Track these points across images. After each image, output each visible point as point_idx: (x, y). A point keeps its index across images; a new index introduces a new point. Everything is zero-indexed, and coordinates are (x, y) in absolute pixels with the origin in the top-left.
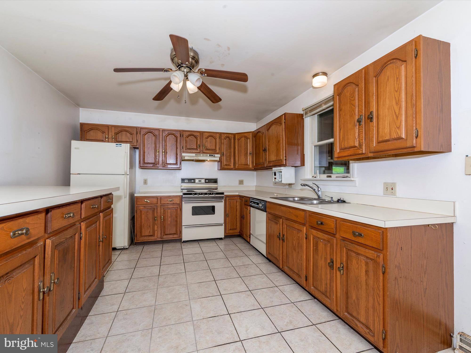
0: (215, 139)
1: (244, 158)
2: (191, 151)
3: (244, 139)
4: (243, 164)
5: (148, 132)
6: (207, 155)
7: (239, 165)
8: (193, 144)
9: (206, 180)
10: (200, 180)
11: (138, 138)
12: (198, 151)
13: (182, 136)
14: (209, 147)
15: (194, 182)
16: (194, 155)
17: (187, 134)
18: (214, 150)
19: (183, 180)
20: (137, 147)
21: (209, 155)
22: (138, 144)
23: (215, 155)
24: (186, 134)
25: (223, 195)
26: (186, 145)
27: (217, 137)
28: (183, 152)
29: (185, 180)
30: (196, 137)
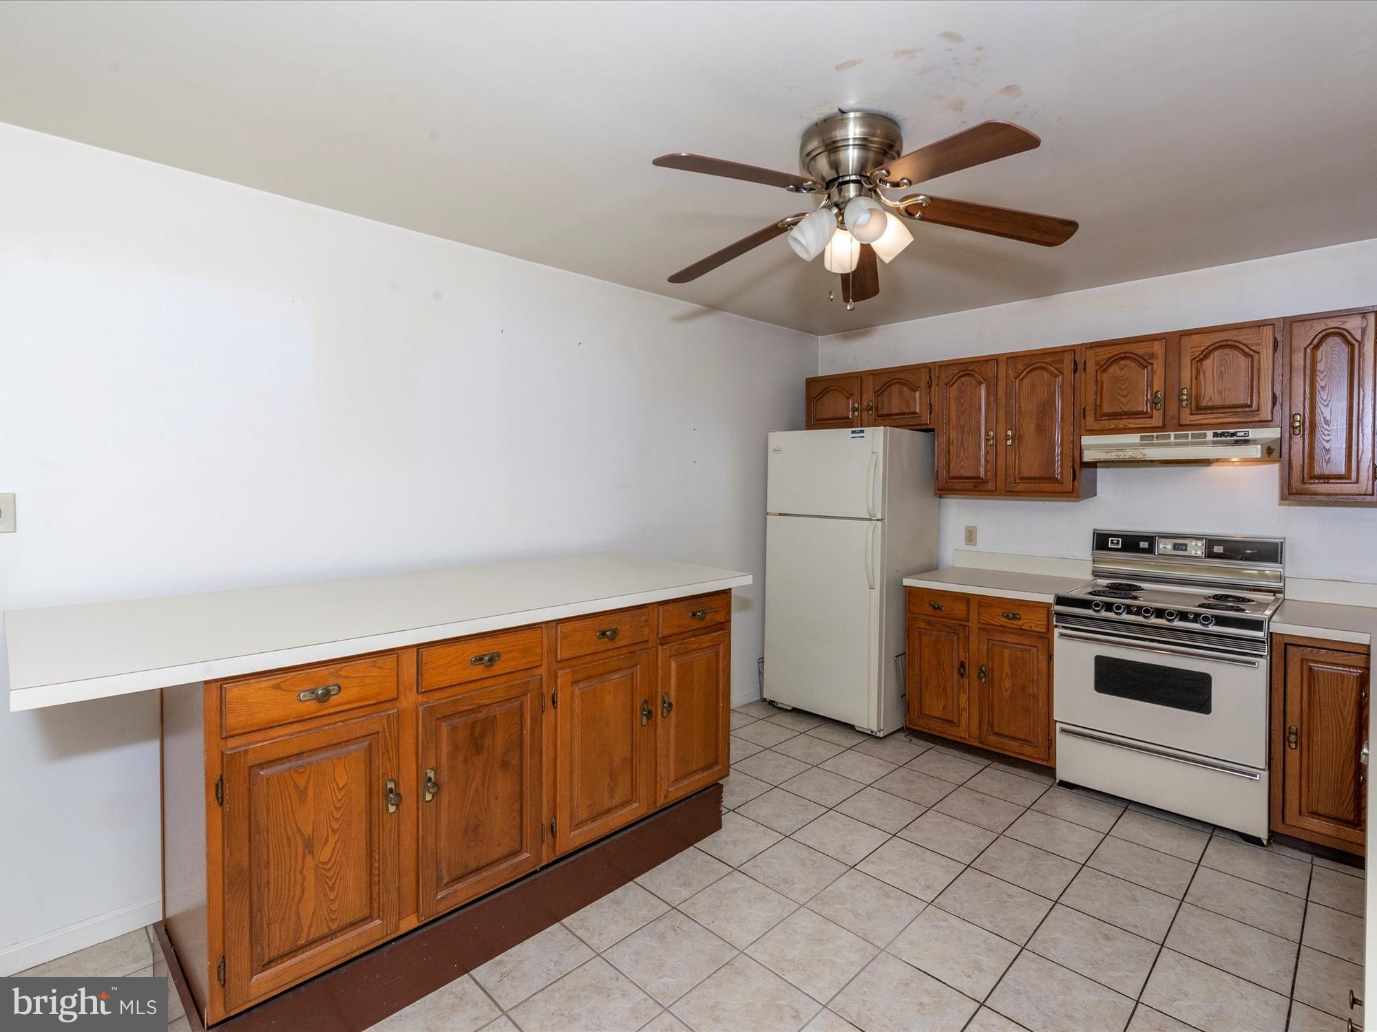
0: (1246, 354)
2: (1121, 423)
5: (962, 373)
6: (1205, 436)
8: (1128, 394)
9: (1210, 543)
10: (1182, 544)
11: (933, 398)
12: (1157, 421)
13: (1081, 366)
14: (1211, 399)
15: (1150, 550)
16: (1135, 438)
17: (1104, 357)
18: (1239, 410)
19: (1101, 541)
20: (929, 427)
21: (1216, 435)
22: (933, 419)
23: (1247, 434)
24: (1099, 358)
26: (1098, 403)
27: (1259, 344)
28: (1086, 431)
29: (1110, 539)
30: (1144, 362)
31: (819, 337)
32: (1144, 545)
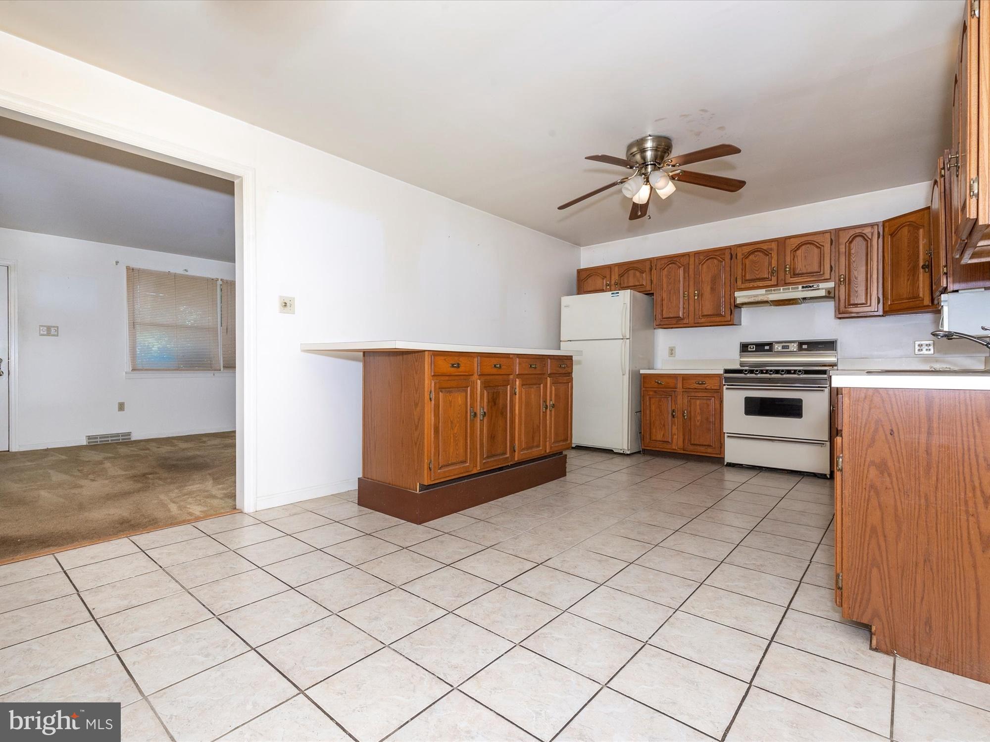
0: (817, 247)
1: (908, 280)
2: (755, 284)
3: (909, 231)
4: (905, 296)
5: (669, 263)
6: (798, 288)
7: (893, 301)
8: (759, 269)
9: (801, 344)
10: (786, 346)
11: (652, 277)
12: (774, 282)
13: (734, 256)
14: (800, 269)
15: (770, 350)
16: (763, 291)
17: (747, 251)
18: (815, 274)
19: (745, 348)
20: (651, 292)
21: (803, 287)
22: (653, 288)
23: (816, 286)
24: (743, 252)
26: (743, 274)
27: (823, 242)
28: (737, 289)
29: (749, 347)
30: (766, 253)
31: (582, 248)
32: (767, 348)
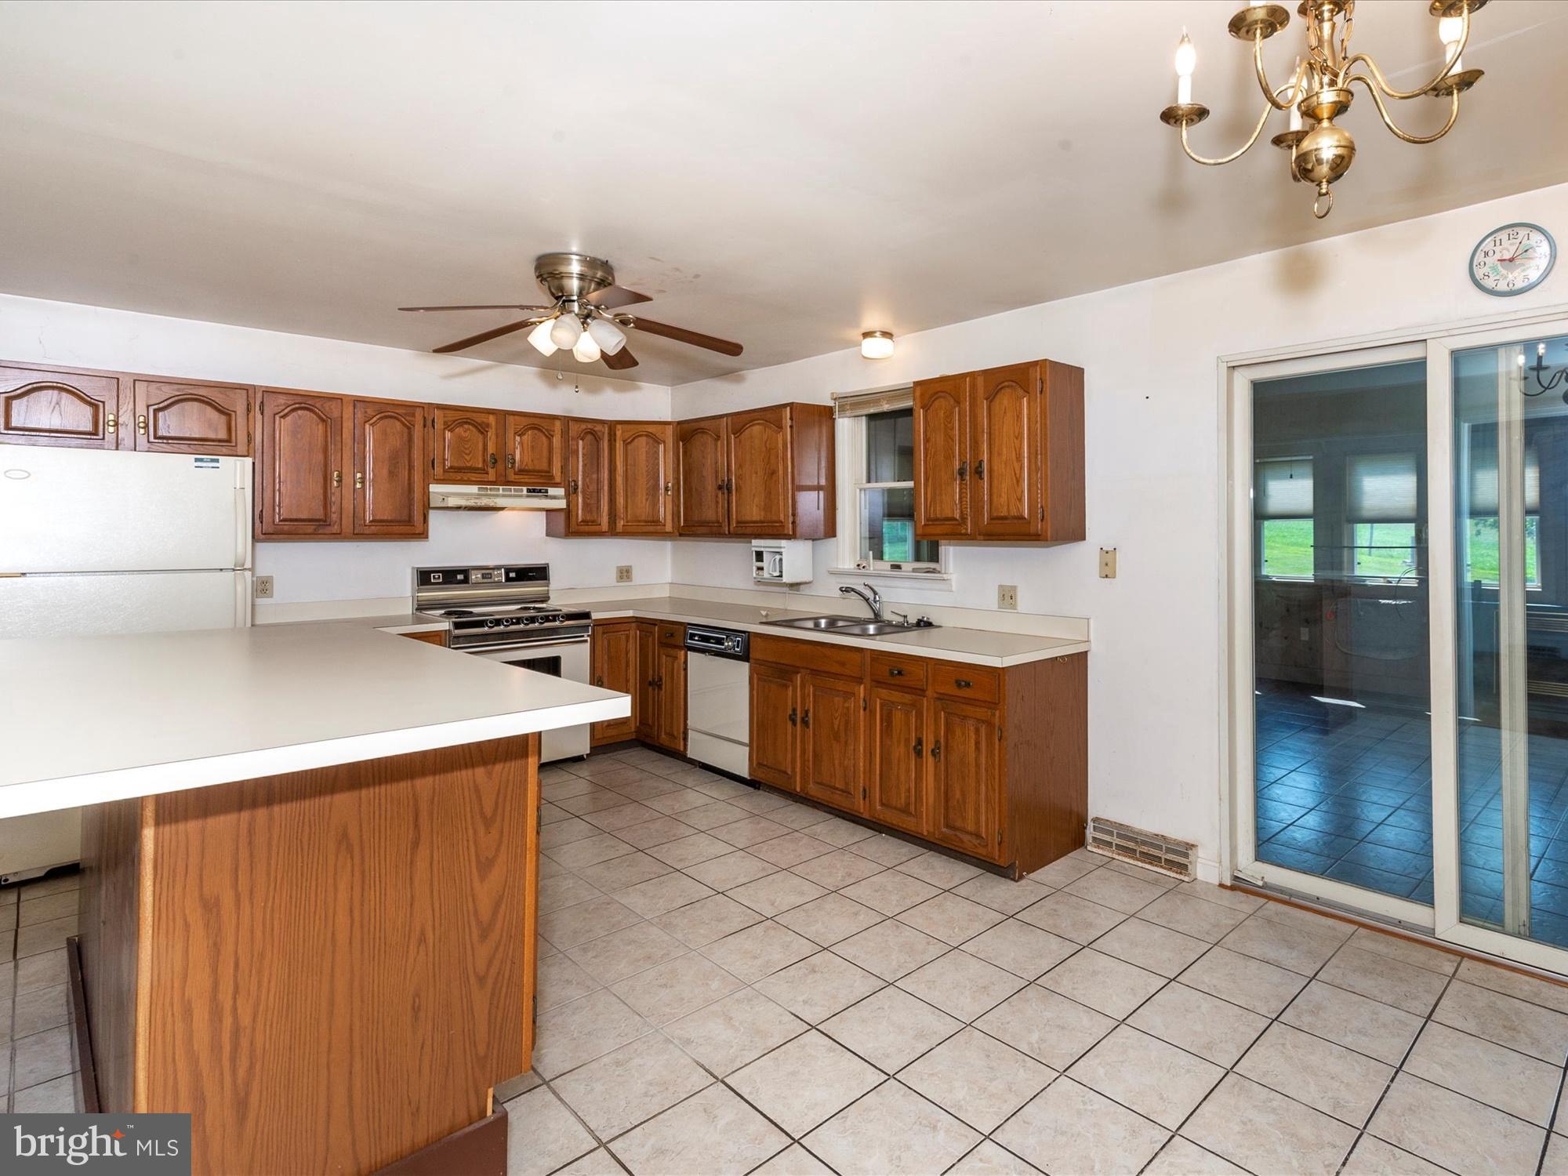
0: (547, 437)
1: (647, 500)
2: (464, 476)
3: (647, 443)
4: (643, 518)
5: (297, 406)
6: (522, 490)
7: (627, 522)
8: (471, 452)
9: (508, 571)
10: (488, 574)
11: (252, 428)
12: (492, 476)
13: (429, 423)
14: (526, 465)
15: (466, 581)
16: (474, 489)
17: (451, 418)
18: (543, 474)
19: (424, 577)
21: (529, 491)
22: (251, 451)
23: (547, 491)
24: (446, 419)
25: (589, 621)
26: (444, 457)
27: (553, 431)
28: (434, 479)
29: (432, 575)
30: (483, 429)
32: (460, 577)
